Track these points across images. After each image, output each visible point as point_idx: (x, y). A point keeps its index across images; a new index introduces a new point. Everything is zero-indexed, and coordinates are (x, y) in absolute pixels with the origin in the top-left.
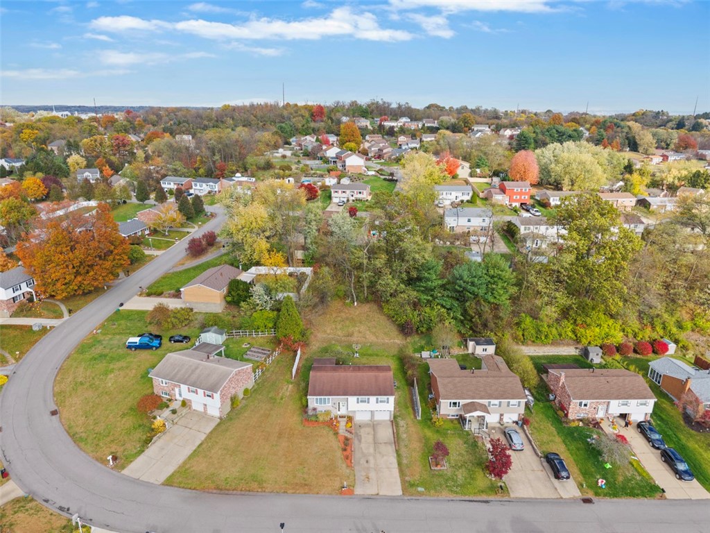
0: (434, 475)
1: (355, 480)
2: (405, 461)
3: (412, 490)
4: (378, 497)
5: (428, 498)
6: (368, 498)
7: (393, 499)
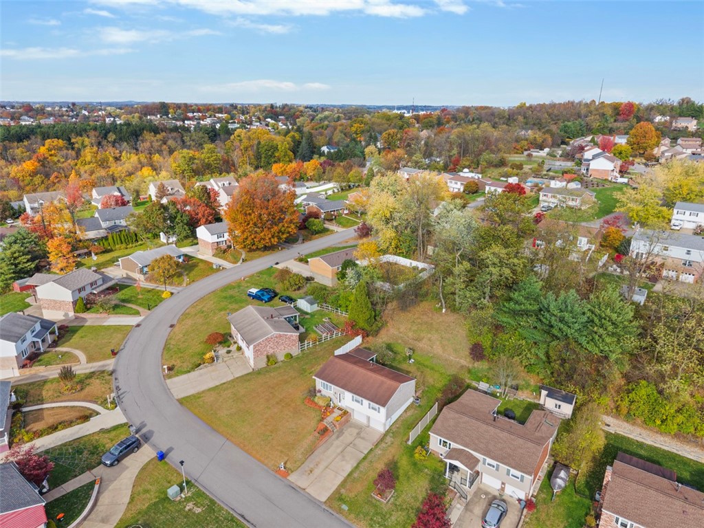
0: (369, 502)
1: (300, 466)
2: (355, 475)
3: (336, 504)
4: (302, 492)
5: (343, 519)
6: (293, 488)
7: (312, 501)
